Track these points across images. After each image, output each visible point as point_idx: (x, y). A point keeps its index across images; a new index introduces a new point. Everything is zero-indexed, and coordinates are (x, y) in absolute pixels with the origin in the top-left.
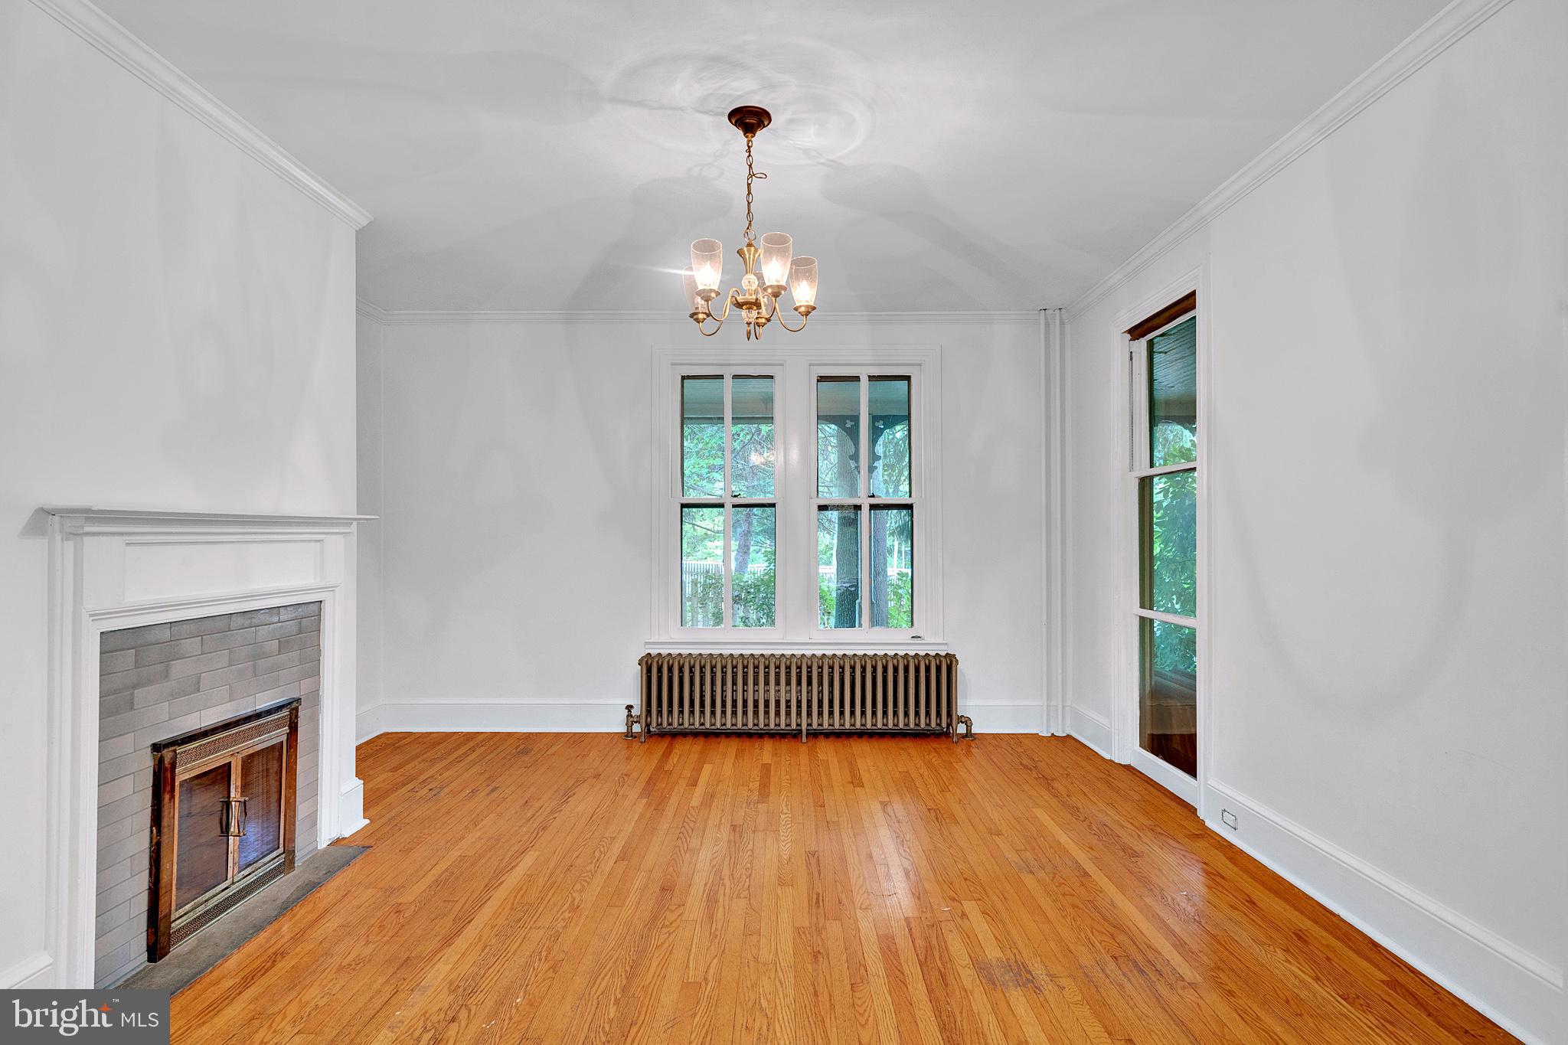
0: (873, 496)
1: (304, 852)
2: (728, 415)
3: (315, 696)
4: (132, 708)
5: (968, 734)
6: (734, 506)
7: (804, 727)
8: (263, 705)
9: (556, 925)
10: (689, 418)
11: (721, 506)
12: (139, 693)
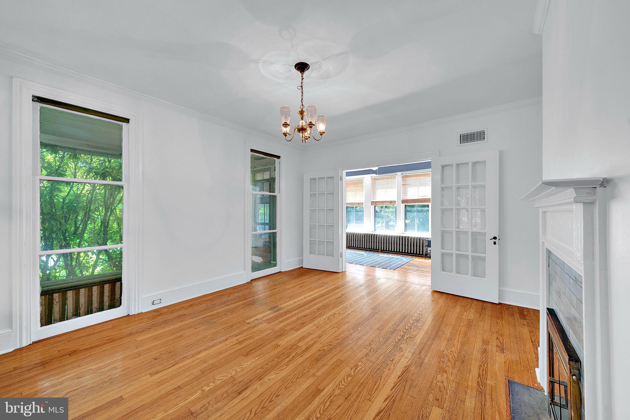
9: (365, 361)
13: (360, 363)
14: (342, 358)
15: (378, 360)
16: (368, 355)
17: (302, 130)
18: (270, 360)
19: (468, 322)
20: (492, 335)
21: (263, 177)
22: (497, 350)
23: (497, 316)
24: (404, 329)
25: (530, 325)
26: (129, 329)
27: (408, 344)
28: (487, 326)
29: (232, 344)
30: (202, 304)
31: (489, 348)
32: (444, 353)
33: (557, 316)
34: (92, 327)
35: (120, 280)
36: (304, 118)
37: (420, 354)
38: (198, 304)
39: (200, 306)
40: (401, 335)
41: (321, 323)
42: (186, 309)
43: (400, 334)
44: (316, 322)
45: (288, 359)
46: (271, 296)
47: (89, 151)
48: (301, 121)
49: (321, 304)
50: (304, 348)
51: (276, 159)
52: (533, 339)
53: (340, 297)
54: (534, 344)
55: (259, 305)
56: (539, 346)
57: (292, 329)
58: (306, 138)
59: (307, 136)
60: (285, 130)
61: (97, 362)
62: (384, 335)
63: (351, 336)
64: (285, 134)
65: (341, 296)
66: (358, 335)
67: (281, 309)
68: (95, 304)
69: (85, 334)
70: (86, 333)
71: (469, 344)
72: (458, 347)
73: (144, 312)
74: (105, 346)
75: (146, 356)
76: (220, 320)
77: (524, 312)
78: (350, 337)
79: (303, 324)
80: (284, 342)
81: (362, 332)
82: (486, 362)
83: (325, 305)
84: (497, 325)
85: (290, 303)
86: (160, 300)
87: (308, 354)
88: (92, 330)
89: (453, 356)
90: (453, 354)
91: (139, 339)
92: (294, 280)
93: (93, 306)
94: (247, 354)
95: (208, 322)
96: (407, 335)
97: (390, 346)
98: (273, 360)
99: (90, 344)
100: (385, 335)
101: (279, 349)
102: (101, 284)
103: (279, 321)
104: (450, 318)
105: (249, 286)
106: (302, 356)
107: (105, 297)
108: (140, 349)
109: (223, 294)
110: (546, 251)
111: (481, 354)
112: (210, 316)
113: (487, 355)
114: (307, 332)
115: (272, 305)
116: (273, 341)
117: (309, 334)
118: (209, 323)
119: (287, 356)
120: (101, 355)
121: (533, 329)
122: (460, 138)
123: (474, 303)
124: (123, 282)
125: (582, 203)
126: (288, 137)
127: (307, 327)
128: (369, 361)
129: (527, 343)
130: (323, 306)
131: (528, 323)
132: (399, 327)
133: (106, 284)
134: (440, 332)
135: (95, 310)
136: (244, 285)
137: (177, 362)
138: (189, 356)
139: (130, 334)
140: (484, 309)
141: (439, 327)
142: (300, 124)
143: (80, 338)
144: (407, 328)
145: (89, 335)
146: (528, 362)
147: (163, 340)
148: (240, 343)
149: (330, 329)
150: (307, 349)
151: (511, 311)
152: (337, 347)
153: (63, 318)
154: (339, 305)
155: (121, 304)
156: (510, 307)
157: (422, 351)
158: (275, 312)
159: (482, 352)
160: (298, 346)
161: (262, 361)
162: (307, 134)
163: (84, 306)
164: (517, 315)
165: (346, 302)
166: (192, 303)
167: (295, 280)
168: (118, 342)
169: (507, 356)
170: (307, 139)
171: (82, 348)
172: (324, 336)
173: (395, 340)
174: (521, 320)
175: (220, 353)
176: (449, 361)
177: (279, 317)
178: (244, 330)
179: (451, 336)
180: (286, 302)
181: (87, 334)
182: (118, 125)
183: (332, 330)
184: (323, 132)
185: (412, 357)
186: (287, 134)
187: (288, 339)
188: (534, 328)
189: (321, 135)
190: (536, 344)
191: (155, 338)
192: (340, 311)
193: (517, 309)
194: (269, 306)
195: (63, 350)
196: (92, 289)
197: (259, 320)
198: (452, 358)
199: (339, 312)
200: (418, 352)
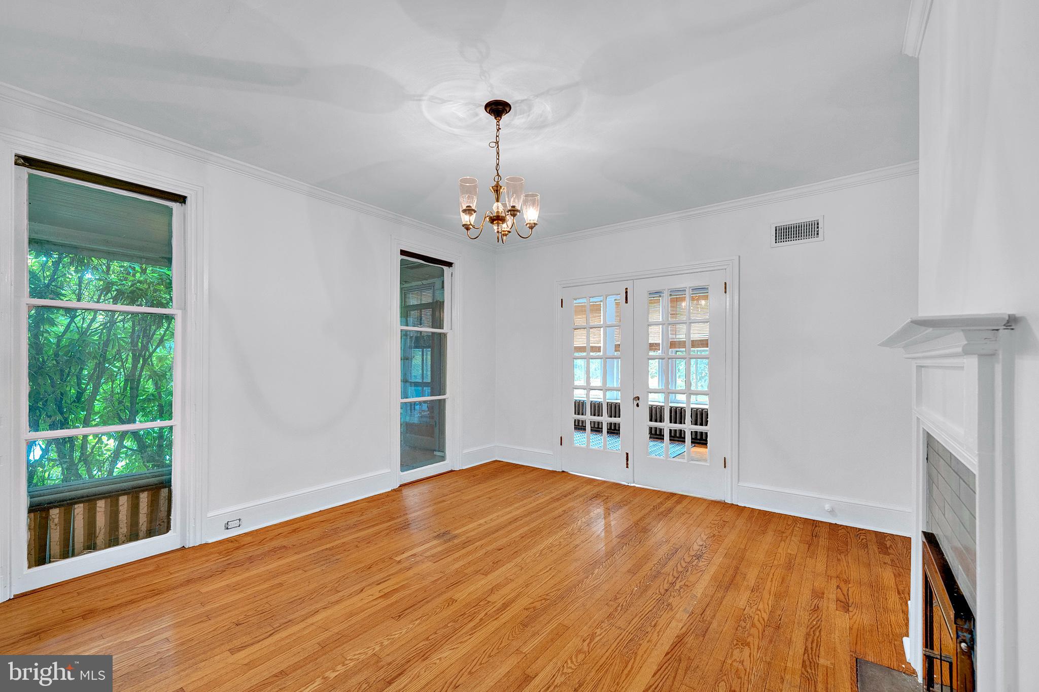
9: (608, 626)
13: (599, 629)
14: (566, 622)
15: (631, 625)
16: (612, 617)
17: (497, 219)
18: (441, 626)
19: (787, 559)
20: (829, 581)
21: (421, 300)
22: (836, 608)
23: (840, 548)
24: (675, 571)
25: (896, 564)
26: (186, 572)
27: (681, 598)
28: (821, 567)
29: (371, 598)
30: (313, 528)
31: (823, 604)
32: (745, 612)
33: (939, 545)
34: (120, 569)
35: (166, 484)
36: (501, 199)
37: (703, 616)
38: (308, 528)
39: (310, 532)
40: (670, 581)
41: (527, 561)
42: (285, 536)
43: (668, 581)
44: (519, 560)
45: (472, 624)
46: (437, 513)
47: (106, 252)
48: (496, 204)
49: (526, 529)
50: (499, 605)
51: (445, 268)
52: (901, 588)
53: (560, 516)
54: (903, 596)
55: (416, 530)
56: (910, 600)
57: (477, 572)
58: (503, 233)
59: (505, 230)
60: (466, 219)
61: (133, 629)
62: (640, 582)
63: (582, 584)
64: (467, 227)
65: (563, 514)
66: (594, 583)
67: (455, 537)
68: (123, 529)
69: (107, 581)
70: (109, 578)
71: (789, 598)
72: (770, 602)
73: (210, 541)
74: (144, 601)
75: (220, 619)
76: (348, 555)
77: (885, 542)
78: (580, 585)
79: (497, 564)
80: (462, 594)
81: (601, 577)
82: (819, 627)
83: (534, 531)
84: (838, 565)
85: (471, 526)
86: (240, 520)
87: (506, 616)
88: (120, 574)
89: (760, 617)
90: (760, 615)
91: (204, 590)
92: (477, 485)
93: (121, 531)
94: (400, 616)
95: (326, 560)
96: (680, 582)
97: (651, 600)
98: (446, 626)
99: (119, 599)
100: (642, 581)
101: (454, 608)
102: (134, 492)
103: (453, 558)
104: (757, 553)
105: (396, 496)
106: (496, 619)
107: (141, 515)
108: (208, 608)
109: (351, 509)
110: (923, 434)
111: (810, 614)
112: (330, 549)
113: (820, 616)
114: (503, 578)
115: (440, 530)
116: (445, 592)
117: (508, 581)
118: (328, 561)
119: (470, 618)
120: (139, 618)
121: (901, 570)
122: (776, 233)
123: (798, 525)
124: (173, 488)
125: (976, 356)
126: (473, 232)
127: (504, 569)
128: (614, 628)
129: (890, 595)
130: (531, 532)
131: (892, 561)
132: (666, 568)
133: (143, 491)
134: (738, 577)
135: (124, 538)
136: (387, 494)
137: (276, 629)
138: (296, 619)
139: (189, 582)
140: (816, 537)
141: (737, 568)
142: (494, 209)
143: (99, 588)
144: (680, 569)
145: (115, 583)
146: (891, 627)
147: (249, 592)
148: (385, 596)
149: (544, 572)
150: (505, 606)
151: (862, 539)
152: (557, 602)
153: (67, 552)
154: (558, 530)
155: (168, 529)
156: (862, 532)
157: (707, 609)
158: (446, 542)
159: (812, 611)
160: (489, 602)
161: (427, 627)
162: (505, 227)
163: (103, 531)
164: (873, 548)
165: (572, 524)
166: (295, 526)
167: (480, 485)
168: (169, 594)
169: (854, 617)
170: (506, 235)
171: (105, 606)
172: (534, 584)
173: (659, 589)
174: (881, 556)
175: (351, 615)
176: (753, 625)
177: (453, 550)
178: (392, 574)
179: (758, 582)
180: (463, 525)
181: (110, 581)
182: (167, 207)
183: (548, 573)
184: (534, 224)
185: (689, 619)
186: (471, 227)
187: (472, 588)
188: (902, 568)
189: (531, 228)
190: (904, 595)
191: (233, 588)
192: (562, 540)
193: (873, 536)
194: (435, 532)
195: (70, 609)
196: (117, 500)
197: (418, 556)
198: (759, 621)
199: (560, 542)
200: (699, 611)
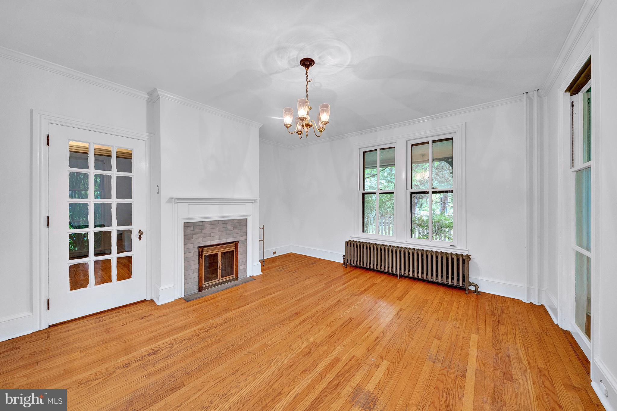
0: (434, 188)
1: (241, 277)
2: (378, 165)
3: (245, 241)
4: (193, 239)
5: (476, 292)
6: (379, 193)
7: (398, 273)
8: (229, 240)
10: (367, 167)
11: (375, 193)
12: (194, 236)
80: (325, 329)
106: (308, 316)
187: (321, 333)
